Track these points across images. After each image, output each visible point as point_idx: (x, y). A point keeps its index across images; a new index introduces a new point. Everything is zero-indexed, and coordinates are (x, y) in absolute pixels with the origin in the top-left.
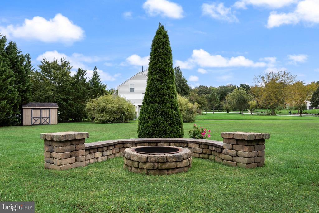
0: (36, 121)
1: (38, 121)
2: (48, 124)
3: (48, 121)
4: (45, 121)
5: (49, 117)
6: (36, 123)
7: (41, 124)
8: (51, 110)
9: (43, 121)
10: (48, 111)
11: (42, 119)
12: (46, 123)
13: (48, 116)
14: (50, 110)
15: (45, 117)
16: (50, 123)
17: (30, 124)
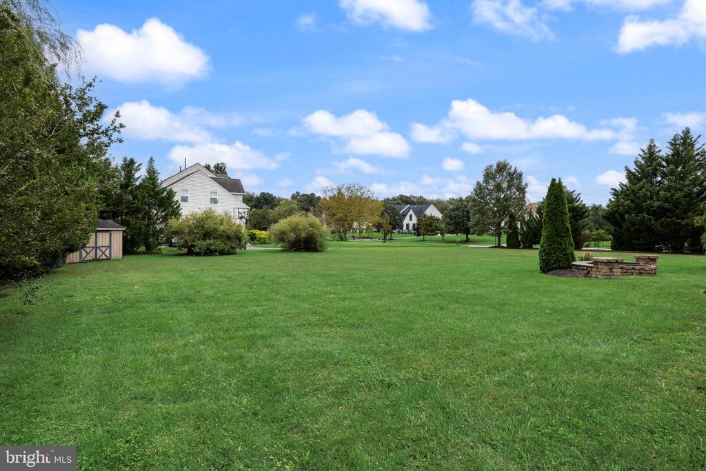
0: (88, 253)
1: (91, 254)
2: (108, 259)
3: (107, 253)
4: (103, 253)
5: (110, 247)
6: (88, 258)
7: (96, 260)
8: (112, 233)
9: (99, 253)
10: (107, 235)
11: (98, 250)
12: (104, 257)
13: (107, 244)
14: (110, 234)
15: (102, 247)
16: (110, 256)
17: (78, 261)
